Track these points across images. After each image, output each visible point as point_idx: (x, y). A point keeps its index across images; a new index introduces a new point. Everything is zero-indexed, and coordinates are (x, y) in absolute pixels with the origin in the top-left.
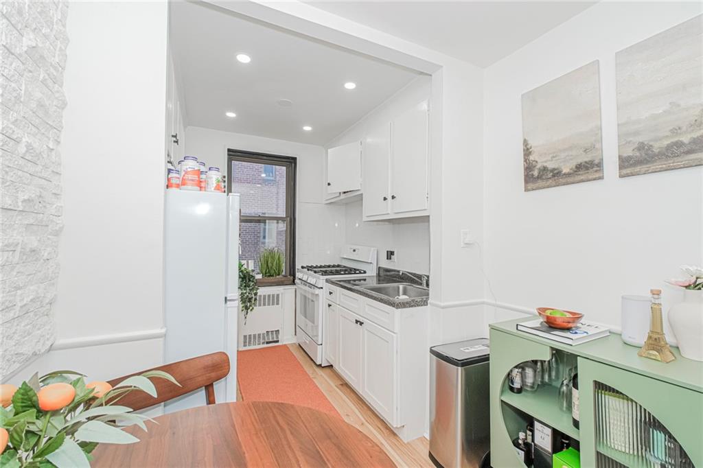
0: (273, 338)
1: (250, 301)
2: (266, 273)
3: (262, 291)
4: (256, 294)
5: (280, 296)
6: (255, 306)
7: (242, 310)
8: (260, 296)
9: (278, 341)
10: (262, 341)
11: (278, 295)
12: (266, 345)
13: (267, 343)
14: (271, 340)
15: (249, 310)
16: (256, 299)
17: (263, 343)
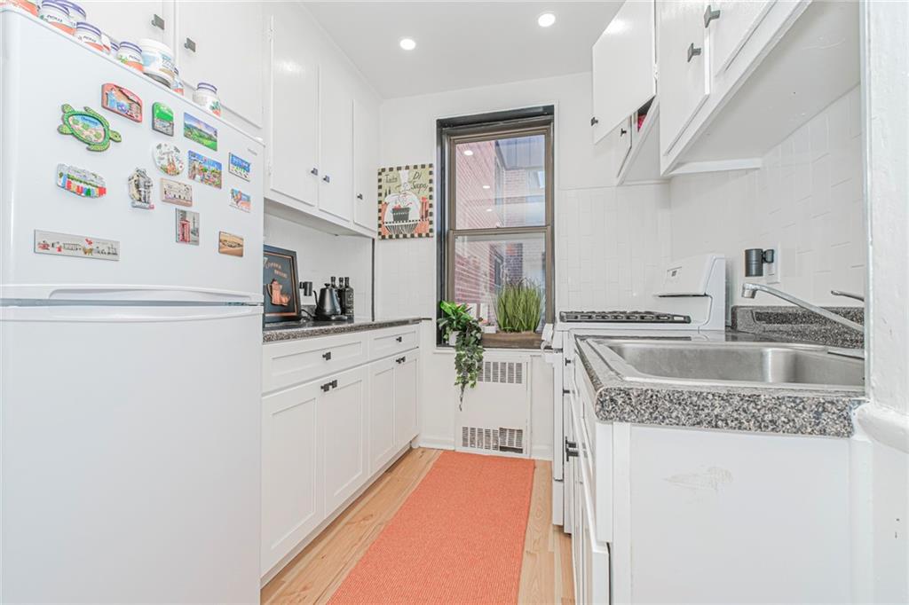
0: (511, 442)
1: (470, 370)
2: (505, 325)
3: (490, 355)
4: (480, 360)
5: (524, 367)
6: (481, 380)
7: (456, 384)
8: (488, 363)
9: (520, 451)
10: (492, 444)
11: (519, 365)
12: (499, 453)
13: (503, 449)
14: (507, 445)
15: (468, 386)
16: (480, 368)
17: (496, 448)
